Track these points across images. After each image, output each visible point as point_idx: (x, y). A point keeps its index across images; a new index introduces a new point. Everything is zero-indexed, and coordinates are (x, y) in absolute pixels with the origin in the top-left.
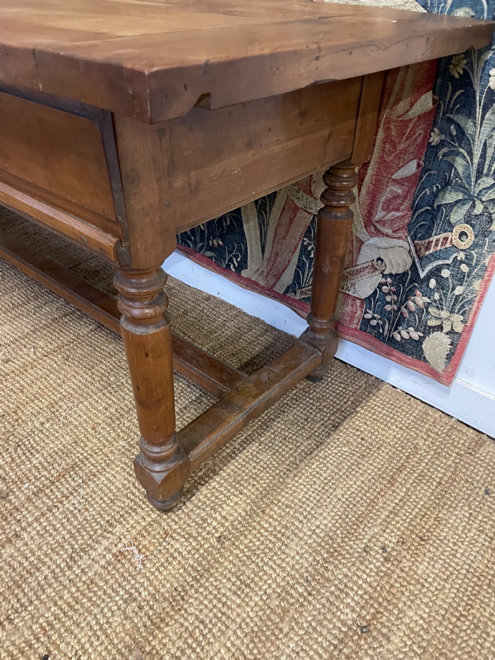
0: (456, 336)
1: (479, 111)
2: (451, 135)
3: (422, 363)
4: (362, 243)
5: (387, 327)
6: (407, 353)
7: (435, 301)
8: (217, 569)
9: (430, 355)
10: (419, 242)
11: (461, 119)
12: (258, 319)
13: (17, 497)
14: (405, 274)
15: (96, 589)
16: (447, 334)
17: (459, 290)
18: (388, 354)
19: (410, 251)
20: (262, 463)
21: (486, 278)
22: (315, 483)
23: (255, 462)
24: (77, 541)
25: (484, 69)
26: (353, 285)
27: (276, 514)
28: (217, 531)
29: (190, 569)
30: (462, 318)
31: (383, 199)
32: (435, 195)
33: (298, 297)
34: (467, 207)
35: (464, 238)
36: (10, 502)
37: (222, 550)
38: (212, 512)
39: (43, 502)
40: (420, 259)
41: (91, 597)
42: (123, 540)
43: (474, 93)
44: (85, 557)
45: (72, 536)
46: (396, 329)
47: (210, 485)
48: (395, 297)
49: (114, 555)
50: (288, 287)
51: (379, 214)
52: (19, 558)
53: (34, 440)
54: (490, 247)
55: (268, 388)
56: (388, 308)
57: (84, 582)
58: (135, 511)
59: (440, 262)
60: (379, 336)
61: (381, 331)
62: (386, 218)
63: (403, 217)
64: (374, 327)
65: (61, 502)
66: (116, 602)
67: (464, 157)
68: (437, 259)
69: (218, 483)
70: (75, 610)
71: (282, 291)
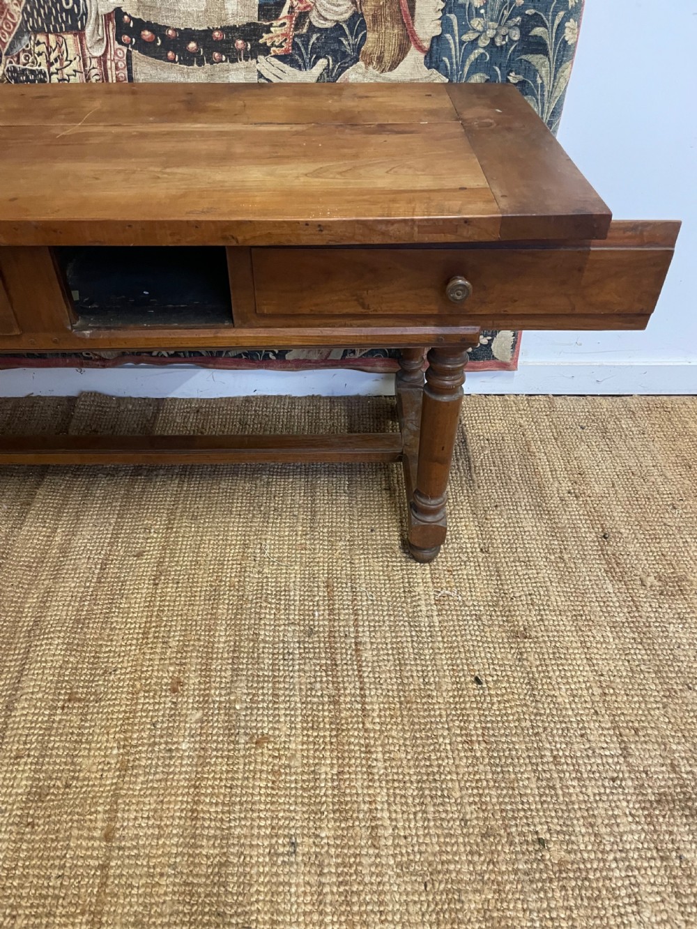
3: (492, 362)
6: (478, 359)
8: (502, 566)
9: (498, 352)
13: (320, 626)
15: (451, 628)
22: (494, 483)
24: (402, 616)
27: (495, 515)
28: (475, 548)
29: (488, 578)
33: (358, 355)
36: (320, 632)
37: (492, 555)
39: (344, 614)
41: (456, 634)
42: (430, 593)
44: (421, 619)
45: (394, 616)
49: (436, 604)
52: (381, 653)
57: (440, 631)
58: (412, 574)
65: (357, 605)
66: (472, 624)
70: (456, 647)
71: (340, 358)
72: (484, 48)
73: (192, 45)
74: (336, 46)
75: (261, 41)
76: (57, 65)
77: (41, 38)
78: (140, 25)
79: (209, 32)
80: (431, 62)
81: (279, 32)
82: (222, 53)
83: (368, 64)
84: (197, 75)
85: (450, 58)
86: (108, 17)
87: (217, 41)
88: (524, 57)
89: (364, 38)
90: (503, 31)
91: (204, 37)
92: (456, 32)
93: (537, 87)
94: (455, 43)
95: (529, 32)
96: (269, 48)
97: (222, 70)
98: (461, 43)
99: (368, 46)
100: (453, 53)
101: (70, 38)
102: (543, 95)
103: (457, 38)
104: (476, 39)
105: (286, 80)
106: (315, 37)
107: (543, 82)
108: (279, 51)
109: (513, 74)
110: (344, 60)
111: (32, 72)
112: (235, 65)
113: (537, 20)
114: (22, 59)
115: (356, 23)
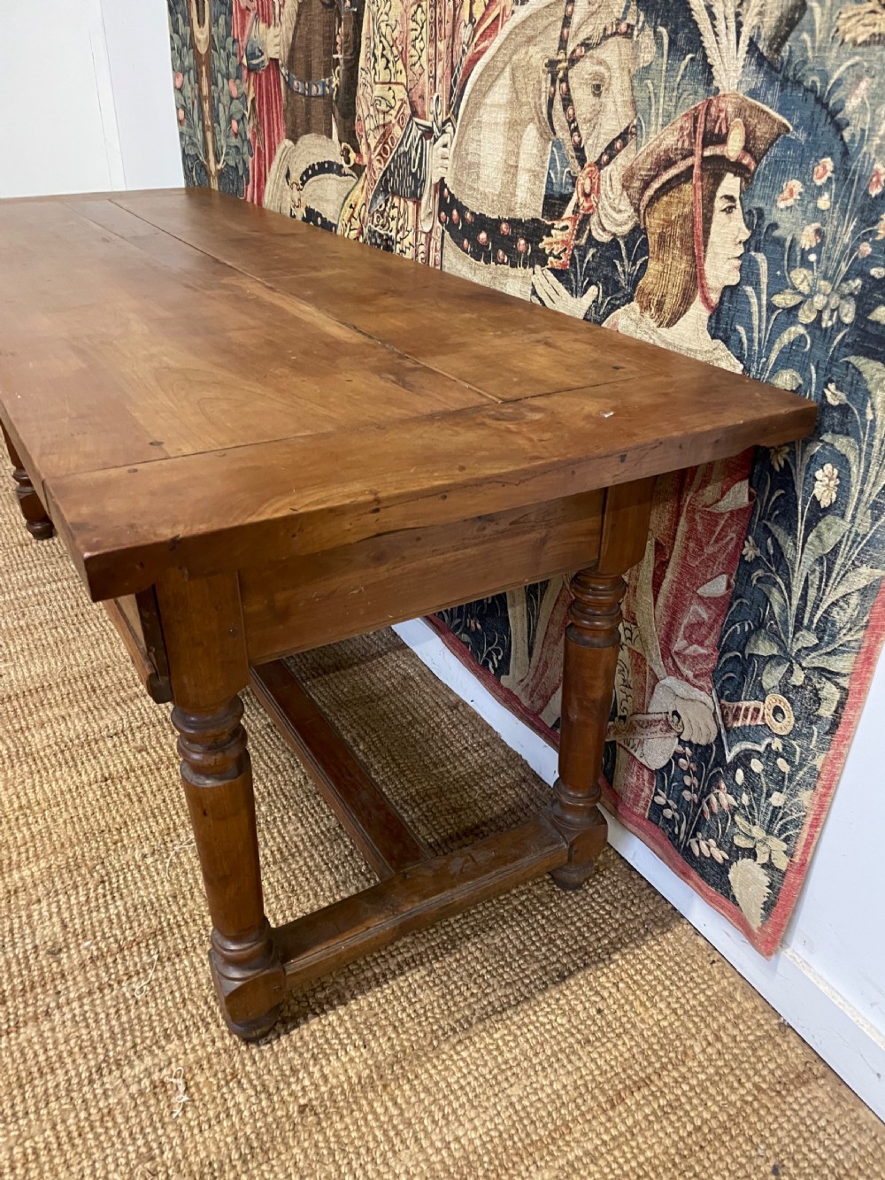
0: (776, 875)
1: (801, 527)
2: (768, 553)
3: (730, 905)
4: (657, 680)
5: (683, 827)
6: (708, 881)
7: (744, 807)
8: (280, 1154)
9: (741, 894)
10: (727, 703)
11: (779, 532)
12: (519, 757)
13: (69, 957)
14: (708, 747)
15: (110, 1124)
16: (763, 866)
17: (777, 799)
18: (684, 873)
19: (715, 713)
20: (418, 1006)
21: (820, 789)
22: (485, 1065)
23: (409, 1000)
24: (115, 1045)
25: (808, 467)
26: (641, 743)
27: (403, 1096)
28: (304, 1096)
29: (242, 1140)
30: (785, 847)
31: (685, 622)
32: (747, 637)
34: (783, 669)
35: (779, 716)
36: (59, 962)
37: (300, 1128)
38: (311, 1062)
39: (97, 975)
40: (728, 730)
41: (100, 1135)
42: (173, 1065)
43: (796, 499)
44: (116, 1073)
45: (113, 1036)
46: (694, 836)
47: (326, 1018)
48: (695, 781)
49: (152, 1082)
50: (557, 720)
51: (679, 644)
52: (37, 1047)
53: (125, 878)
54: (820, 741)
55: (453, 886)
56: (687, 795)
57: (100, 1110)
58: (207, 1025)
59: (749, 745)
60: (673, 838)
61: (676, 830)
62: (687, 652)
63: (707, 657)
64: (667, 821)
65: (119, 982)
66: (128, 1153)
67: (782, 592)
68: (746, 739)
69: (340, 1018)
70: (73, 1146)
72: (806, 326)
73: (483, 236)
74: (609, 271)
76: (401, 234)
77: (396, 201)
78: (453, 201)
79: (499, 221)
80: (717, 329)
81: (559, 238)
82: (505, 252)
83: (644, 308)
84: (483, 274)
85: (749, 330)
86: (436, 187)
87: (503, 235)
88: (852, 359)
89: (644, 266)
90: (834, 301)
91: (492, 226)
92: (764, 287)
93: (864, 426)
94: (760, 306)
95: (870, 311)
96: (547, 256)
97: (502, 275)
98: (771, 308)
99: (647, 281)
100: (756, 323)
101: (411, 206)
102: (871, 445)
103: (764, 297)
104: (796, 307)
105: (560, 307)
106: (592, 251)
107: (875, 418)
108: (556, 264)
109: (832, 387)
110: (617, 294)
115: (637, 241)
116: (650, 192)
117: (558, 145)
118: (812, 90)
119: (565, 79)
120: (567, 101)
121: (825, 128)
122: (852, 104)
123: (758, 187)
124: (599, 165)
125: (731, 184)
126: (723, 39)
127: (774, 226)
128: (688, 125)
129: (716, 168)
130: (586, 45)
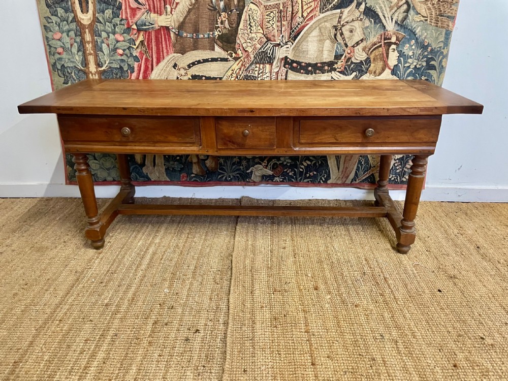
5: (399, 178)
14: (403, 156)
18: (401, 188)
33: (357, 182)
46: (403, 177)
48: (400, 166)
50: (352, 180)
56: (398, 171)
60: (396, 183)
61: (397, 180)
64: (393, 181)
71: (350, 183)
72: (412, 68)
73: (310, 68)
74: (360, 68)
75: (334, 67)
76: (261, 75)
77: (258, 65)
78: (293, 62)
79: (317, 64)
81: (340, 65)
82: (320, 70)
83: (370, 74)
84: (310, 78)
85: (400, 72)
86: (282, 59)
87: (319, 67)
88: (427, 71)
89: (370, 66)
90: (420, 63)
91: (314, 65)
92: (403, 63)
93: (432, 81)
94: (402, 67)
95: (429, 63)
96: (336, 69)
97: (319, 76)
98: (404, 67)
99: (371, 68)
100: (401, 70)
101: (268, 66)
103: (403, 65)
104: (410, 66)
105: (341, 79)
107: (434, 79)
108: (340, 70)
109: (423, 77)
110: (362, 73)
111: (253, 76)
112: (324, 74)
113: (432, 59)
114: (251, 72)
115: (368, 61)
116: (371, 50)
117: (339, 44)
118: (410, 29)
119: (341, 29)
120: (342, 34)
121: (412, 35)
122: (417, 31)
123: (400, 46)
124: (353, 46)
125: (393, 46)
126: (388, 21)
127: (404, 53)
128: (380, 37)
129: (390, 44)
130: (347, 22)
